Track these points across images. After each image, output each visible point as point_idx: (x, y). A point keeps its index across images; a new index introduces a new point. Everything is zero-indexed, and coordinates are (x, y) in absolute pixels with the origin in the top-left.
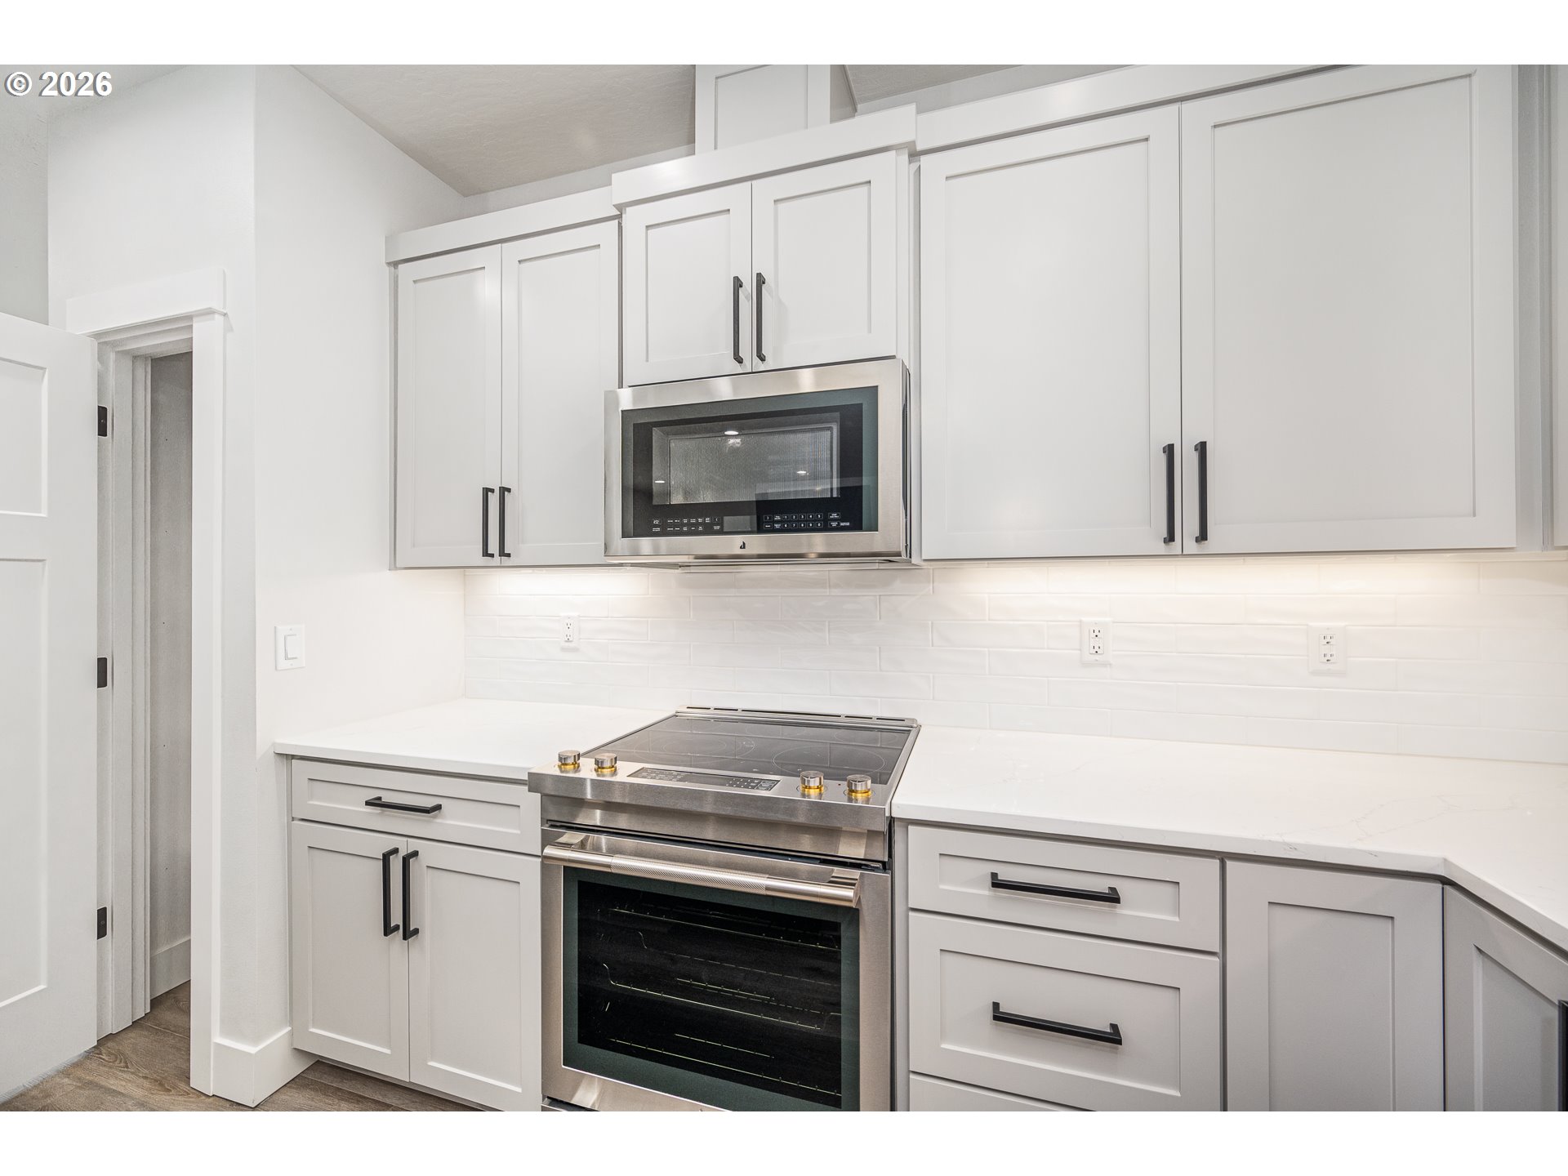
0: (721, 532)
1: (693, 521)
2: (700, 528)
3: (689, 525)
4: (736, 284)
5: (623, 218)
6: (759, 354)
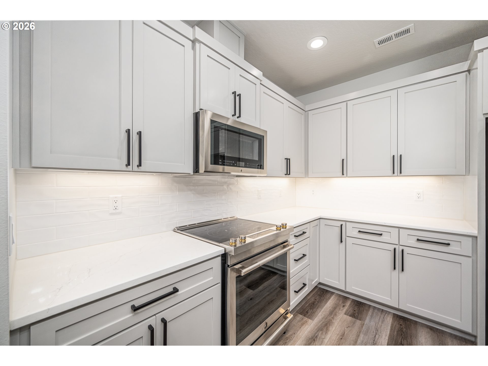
0: (236, 166)
1: (230, 162)
2: (232, 164)
3: (229, 163)
4: (234, 93)
5: (197, 45)
6: (239, 117)
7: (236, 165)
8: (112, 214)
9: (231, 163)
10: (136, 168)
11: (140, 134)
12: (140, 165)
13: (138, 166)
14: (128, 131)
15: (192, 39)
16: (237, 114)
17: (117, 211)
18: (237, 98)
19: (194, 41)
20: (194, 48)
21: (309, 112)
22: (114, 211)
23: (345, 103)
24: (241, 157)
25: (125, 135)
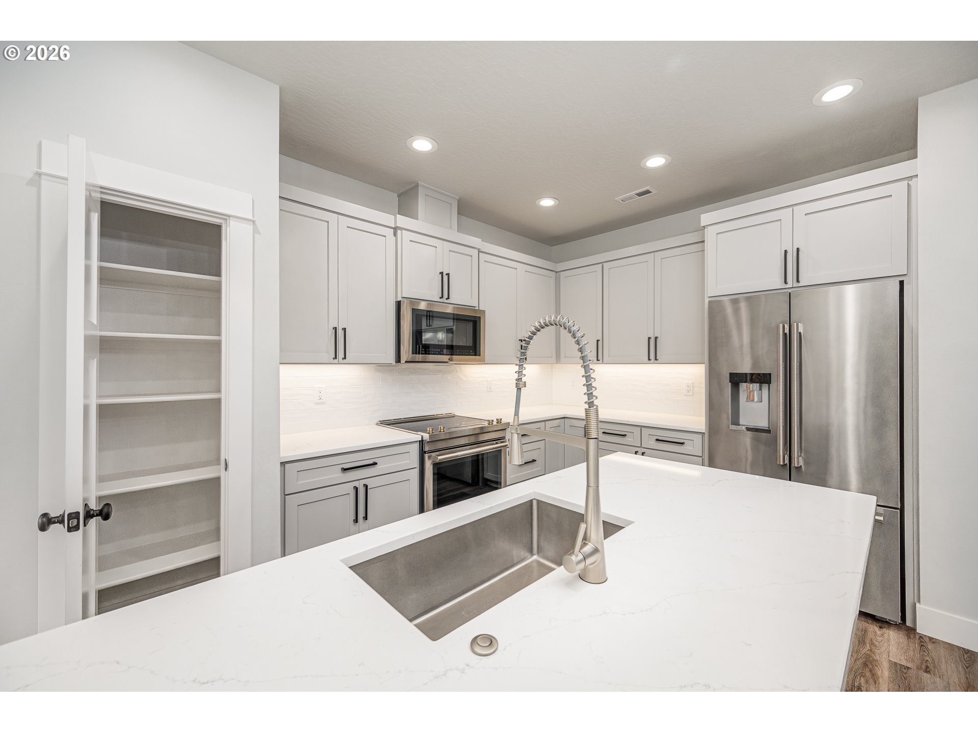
2: (437, 353)
3: (434, 351)
4: (442, 273)
5: (399, 232)
6: (448, 298)
7: (442, 353)
8: (317, 404)
9: (436, 351)
10: (341, 360)
11: (344, 330)
12: (345, 358)
13: (343, 359)
14: (335, 329)
15: (393, 227)
16: (446, 296)
17: (322, 401)
18: (445, 278)
19: (395, 229)
20: (395, 234)
21: (561, 273)
22: (319, 401)
23: (601, 265)
24: (454, 344)
25: (333, 332)
